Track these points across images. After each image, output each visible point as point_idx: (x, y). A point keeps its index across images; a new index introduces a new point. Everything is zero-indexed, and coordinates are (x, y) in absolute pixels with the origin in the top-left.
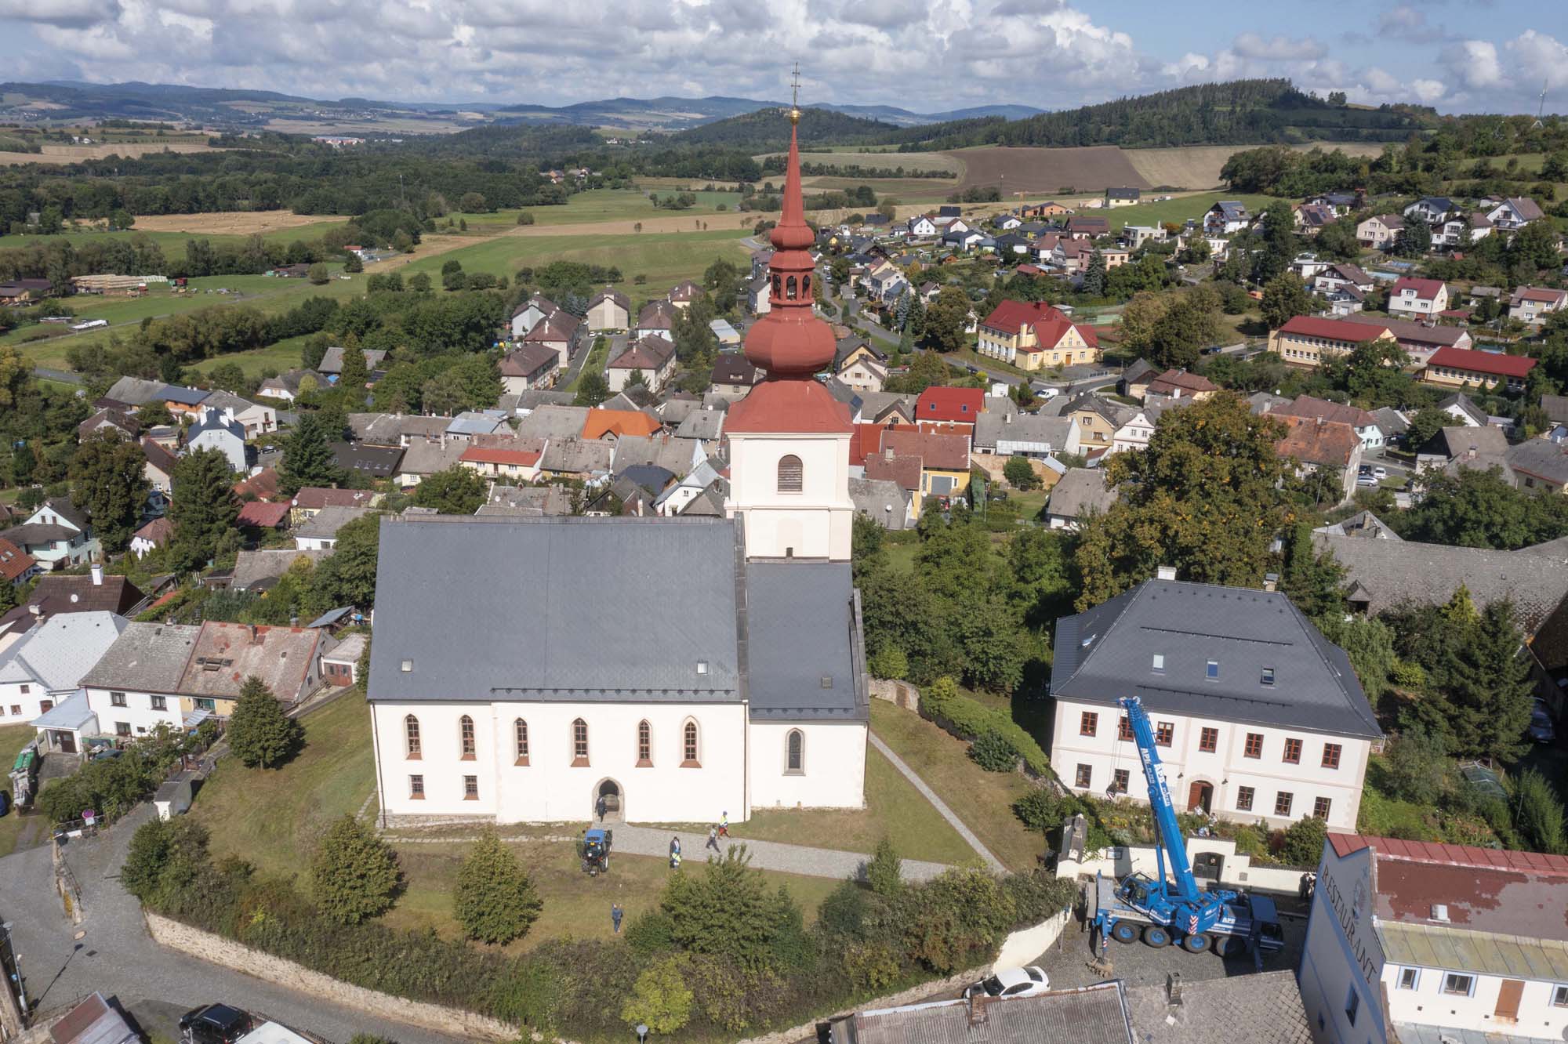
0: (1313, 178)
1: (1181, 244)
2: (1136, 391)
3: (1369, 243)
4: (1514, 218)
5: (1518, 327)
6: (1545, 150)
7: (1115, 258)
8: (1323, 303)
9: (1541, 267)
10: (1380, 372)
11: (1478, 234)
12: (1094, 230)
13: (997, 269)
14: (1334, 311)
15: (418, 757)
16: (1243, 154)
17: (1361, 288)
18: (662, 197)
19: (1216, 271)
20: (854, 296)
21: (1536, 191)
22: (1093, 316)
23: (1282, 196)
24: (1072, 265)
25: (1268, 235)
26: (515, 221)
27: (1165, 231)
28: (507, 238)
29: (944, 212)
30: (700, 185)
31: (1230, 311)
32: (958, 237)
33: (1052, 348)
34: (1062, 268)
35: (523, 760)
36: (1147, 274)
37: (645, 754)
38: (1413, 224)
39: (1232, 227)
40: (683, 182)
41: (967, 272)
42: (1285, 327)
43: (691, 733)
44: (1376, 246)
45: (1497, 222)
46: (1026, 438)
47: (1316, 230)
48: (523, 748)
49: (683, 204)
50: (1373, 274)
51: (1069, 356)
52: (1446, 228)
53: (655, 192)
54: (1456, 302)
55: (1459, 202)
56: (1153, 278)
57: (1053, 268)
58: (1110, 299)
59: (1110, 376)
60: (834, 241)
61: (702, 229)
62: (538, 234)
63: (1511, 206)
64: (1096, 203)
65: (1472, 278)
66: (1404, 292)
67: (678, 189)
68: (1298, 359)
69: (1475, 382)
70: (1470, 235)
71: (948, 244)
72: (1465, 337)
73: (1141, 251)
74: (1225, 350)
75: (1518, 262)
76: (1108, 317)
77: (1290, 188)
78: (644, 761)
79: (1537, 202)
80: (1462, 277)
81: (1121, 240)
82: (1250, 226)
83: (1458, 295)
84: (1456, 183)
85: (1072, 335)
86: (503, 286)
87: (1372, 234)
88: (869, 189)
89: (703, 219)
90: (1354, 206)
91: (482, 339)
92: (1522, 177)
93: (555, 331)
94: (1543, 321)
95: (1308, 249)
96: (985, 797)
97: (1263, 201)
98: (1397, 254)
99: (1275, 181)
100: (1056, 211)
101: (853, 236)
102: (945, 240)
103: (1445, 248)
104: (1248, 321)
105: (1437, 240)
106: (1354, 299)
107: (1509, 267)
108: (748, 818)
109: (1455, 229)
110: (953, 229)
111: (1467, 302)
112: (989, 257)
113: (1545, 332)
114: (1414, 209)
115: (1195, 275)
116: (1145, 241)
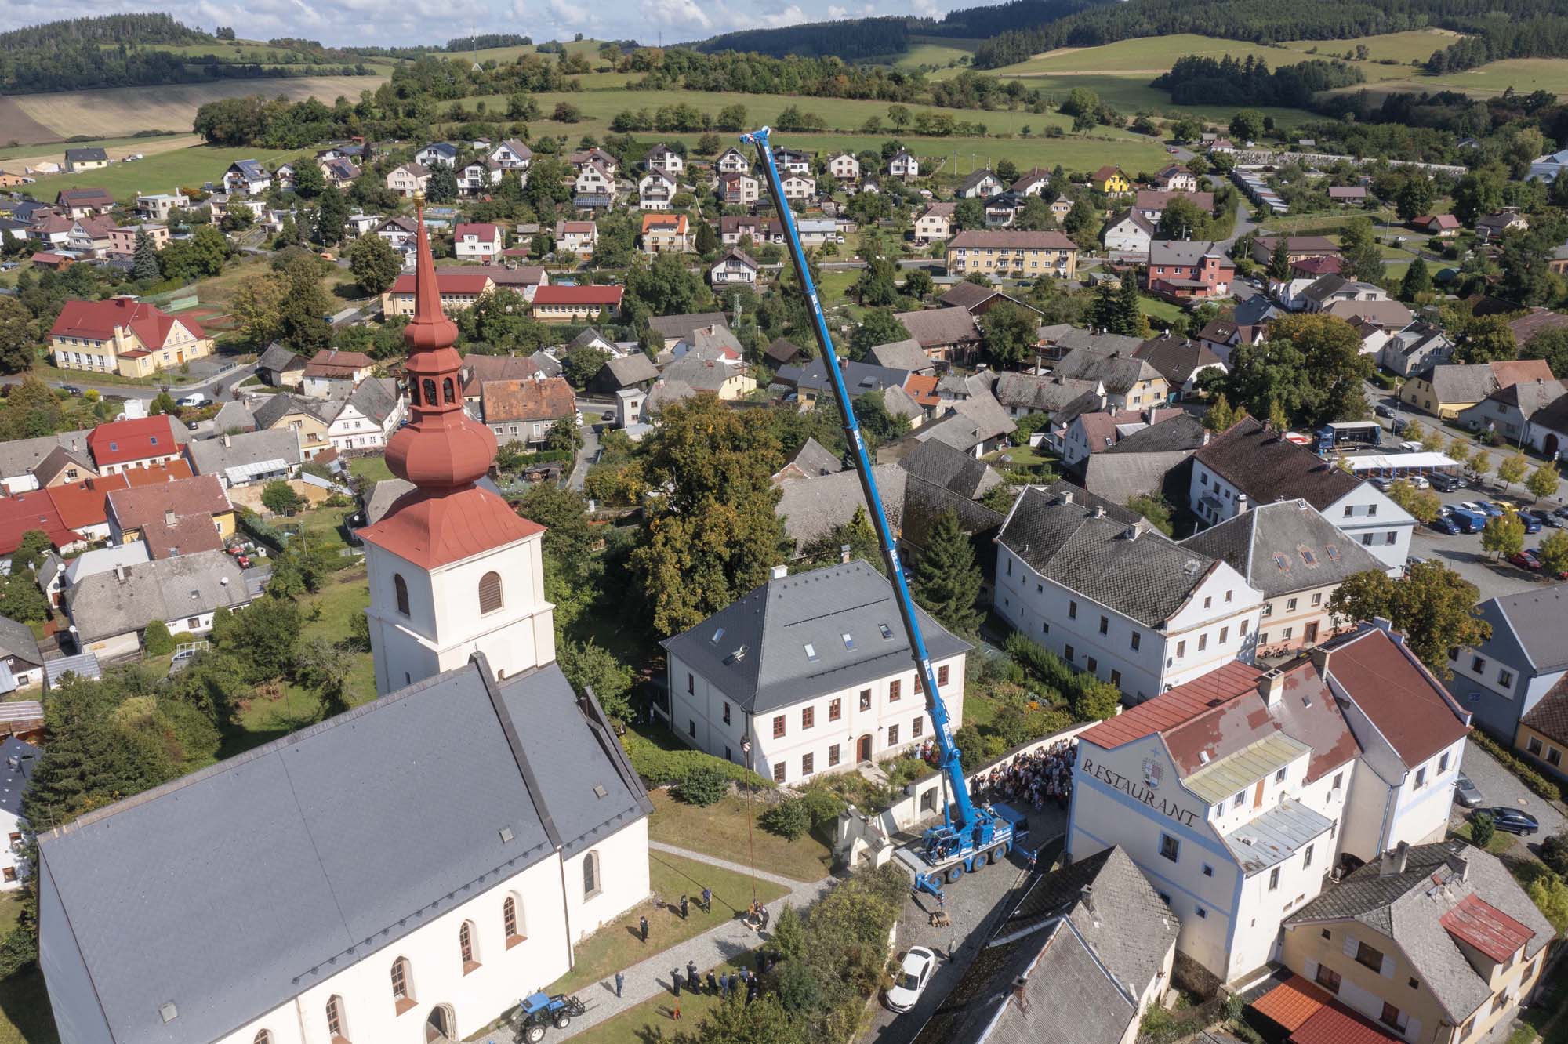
1: (215, 211)
3: (402, 192)
4: (513, 158)
5: (569, 258)
6: (497, 92)
7: (156, 235)
9: (558, 201)
11: (497, 176)
12: (96, 202)
14: (408, 263)
16: (213, 106)
21: (514, 131)
22: (166, 303)
24: (101, 249)
27: (187, 198)
33: (160, 348)
34: (89, 253)
36: (207, 248)
37: (469, 958)
39: (256, 187)
42: (394, 288)
43: (509, 909)
44: (409, 195)
45: (502, 163)
46: (255, 459)
47: (349, 183)
50: (424, 223)
51: (180, 354)
52: (467, 173)
54: (509, 241)
55: (455, 144)
56: (216, 252)
57: (79, 253)
58: (174, 281)
59: (240, 367)
63: (504, 148)
65: (508, 217)
66: (466, 237)
69: (582, 314)
70: (489, 177)
72: (544, 274)
73: (173, 223)
74: (336, 319)
75: (538, 199)
77: (282, 139)
79: (521, 142)
80: (498, 217)
81: (138, 212)
82: (275, 184)
83: (508, 235)
84: (445, 127)
85: (178, 331)
87: (405, 183)
92: (493, 118)
94: (589, 250)
95: (352, 204)
96: (729, 831)
97: (268, 156)
99: (260, 132)
103: (473, 191)
104: (340, 285)
105: (463, 184)
107: (533, 204)
108: (573, 962)
109: (474, 173)
111: (516, 240)
113: (595, 260)
114: (424, 155)
115: (249, 244)
116: (171, 212)
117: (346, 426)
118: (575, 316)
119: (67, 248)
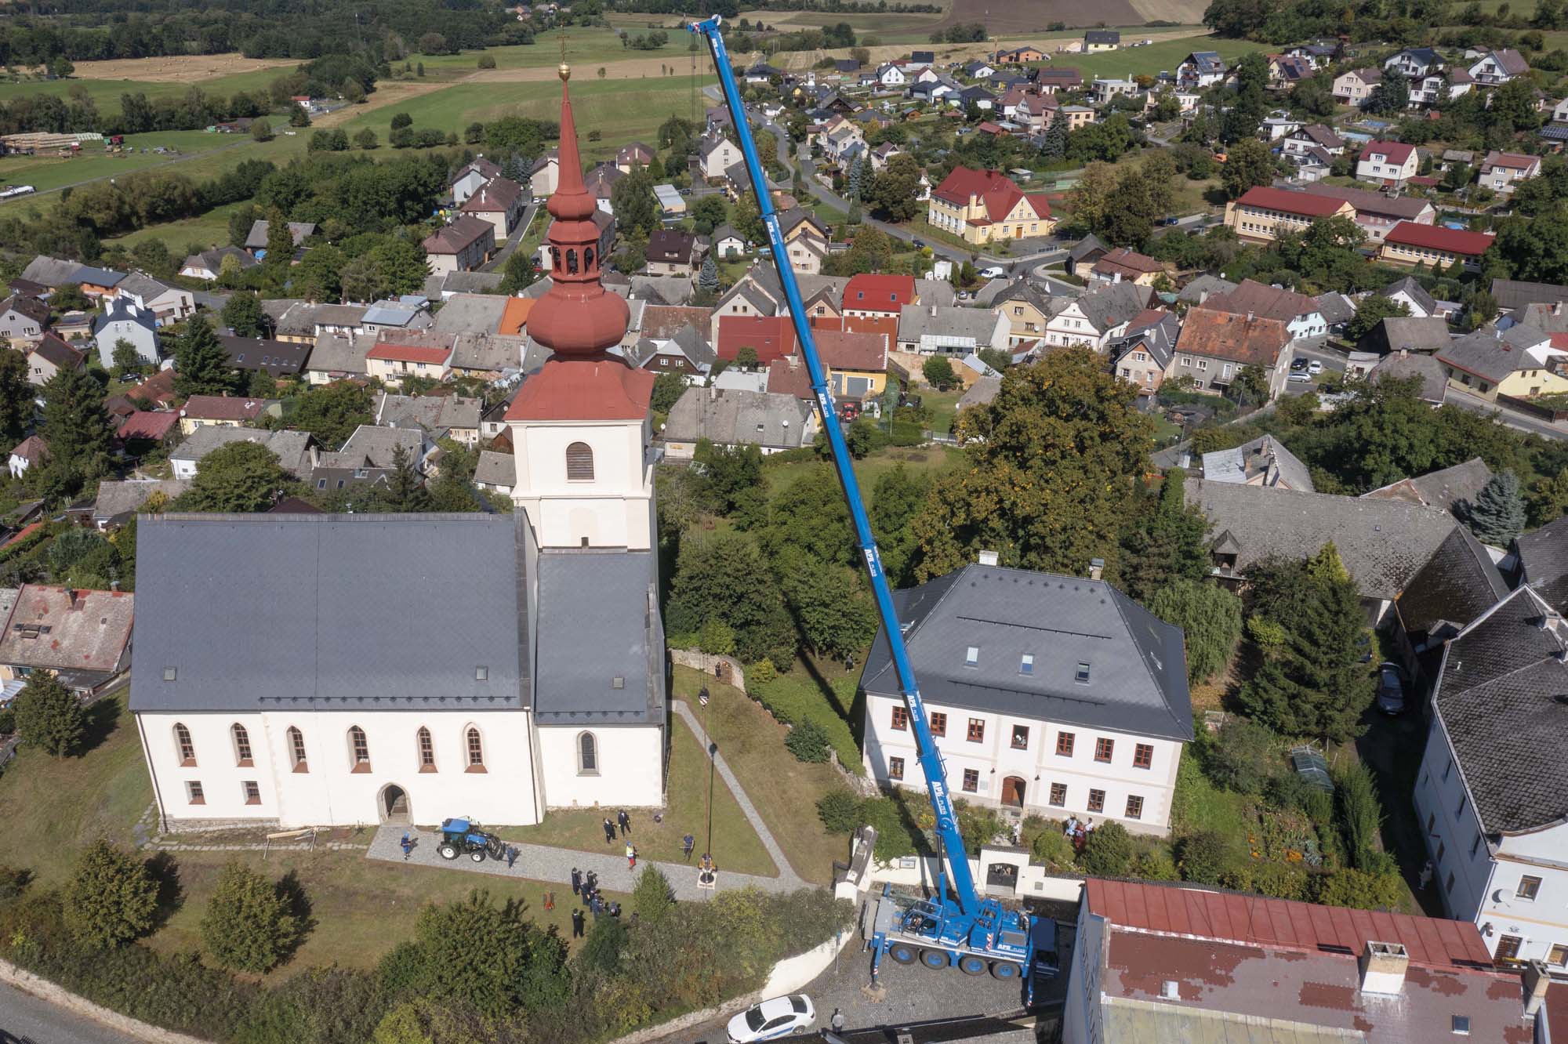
0: (1297, 22)
1: (1150, 100)
2: (1083, 270)
3: (1345, 100)
4: (1498, 72)
5: (1486, 196)
7: (1080, 118)
8: (1290, 168)
9: (1519, 128)
10: (1332, 250)
11: (1457, 91)
12: (1065, 82)
13: (960, 127)
14: (1301, 176)
15: (193, 764)
17: (1331, 151)
18: (632, 37)
19: (1183, 130)
20: (809, 157)
21: (1525, 41)
22: (1052, 182)
23: (1264, 42)
24: (1036, 124)
25: (1241, 89)
26: (475, 64)
27: (1136, 85)
28: (466, 84)
29: (918, 57)
30: (672, 21)
31: (1193, 177)
32: (926, 88)
33: (1001, 220)
34: (1026, 127)
35: (301, 767)
36: (1110, 135)
37: (428, 760)
38: (1391, 79)
39: (1206, 80)
40: (657, 18)
41: (929, 130)
42: (1244, 199)
43: (474, 739)
44: (1353, 103)
45: (1479, 76)
46: (952, 332)
47: (1292, 84)
48: (300, 754)
49: (653, 44)
50: (1344, 135)
51: (1019, 229)
52: (1425, 84)
53: (627, 30)
54: (1425, 168)
55: (1444, 53)
56: (1117, 140)
57: (1018, 127)
58: (1071, 162)
59: (1060, 251)
60: (798, 92)
61: (668, 74)
62: (498, 80)
63: (1495, 59)
64: (1075, 47)
65: (1447, 140)
66: (1373, 156)
67: (651, 26)
68: (1254, 233)
69: (1430, 260)
70: (1448, 92)
71: (917, 95)
72: (1428, 209)
73: (1109, 107)
74: (1182, 221)
75: (1494, 123)
76: (1067, 183)
77: (1275, 33)
78: (429, 767)
79: (1524, 54)
80: (1436, 138)
81: (1091, 94)
82: (1225, 79)
83: (1429, 160)
84: (1444, 30)
85: (1024, 207)
86: (453, 142)
87: (1349, 89)
88: (848, 28)
89: (670, 62)
90: (1336, 56)
91: (419, 207)
92: (1514, 25)
93: (493, 201)
94: (1512, 190)
95: (1282, 106)
96: (791, 793)
97: (1242, 48)
98: (1372, 112)
99: (1261, 24)
100: (1032, 56)
101: (818, 85)
102: (912, 91)
103: (1424, 106)
104: (1211, 187)
105: (1415, 96)
106: (1323, 164)
107: (1485, 128)
108: (540, 820)
109: (1434, 85)
110: (922, 79)
111: (1439, 167)
112: (953, 114)
113: (1512, 203)
114: (1396, 61)
115: (1163, 135)
116: (1114, 96)
117: (1067, 323)
118: (1421, 262)
119: (1012, 121)
